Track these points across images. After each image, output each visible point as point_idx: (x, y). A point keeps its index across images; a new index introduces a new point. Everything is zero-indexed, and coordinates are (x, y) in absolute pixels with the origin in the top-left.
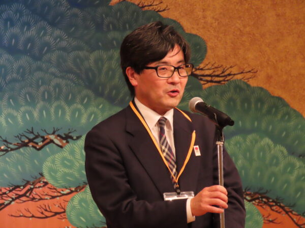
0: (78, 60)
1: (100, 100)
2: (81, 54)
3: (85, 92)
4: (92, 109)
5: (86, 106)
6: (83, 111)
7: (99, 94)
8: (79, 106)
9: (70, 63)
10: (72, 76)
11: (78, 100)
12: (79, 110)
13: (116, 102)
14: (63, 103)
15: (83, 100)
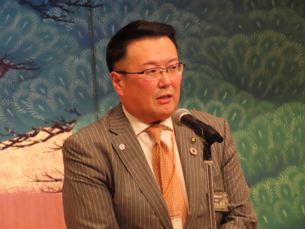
0: (214, 47)
1: (244, 94)
2: (217, 39)
3: (224, 85)
4: (234, 105)
5: (226, 103)
6: (222, 108)
7: (241, 86)
8: (218, 103)
9: (204, 52)
10: (206, 67)
11: (215, 96)
12: (218, 108)
13: (263, 96)
14: (197, 100)
15: (221, 95)
